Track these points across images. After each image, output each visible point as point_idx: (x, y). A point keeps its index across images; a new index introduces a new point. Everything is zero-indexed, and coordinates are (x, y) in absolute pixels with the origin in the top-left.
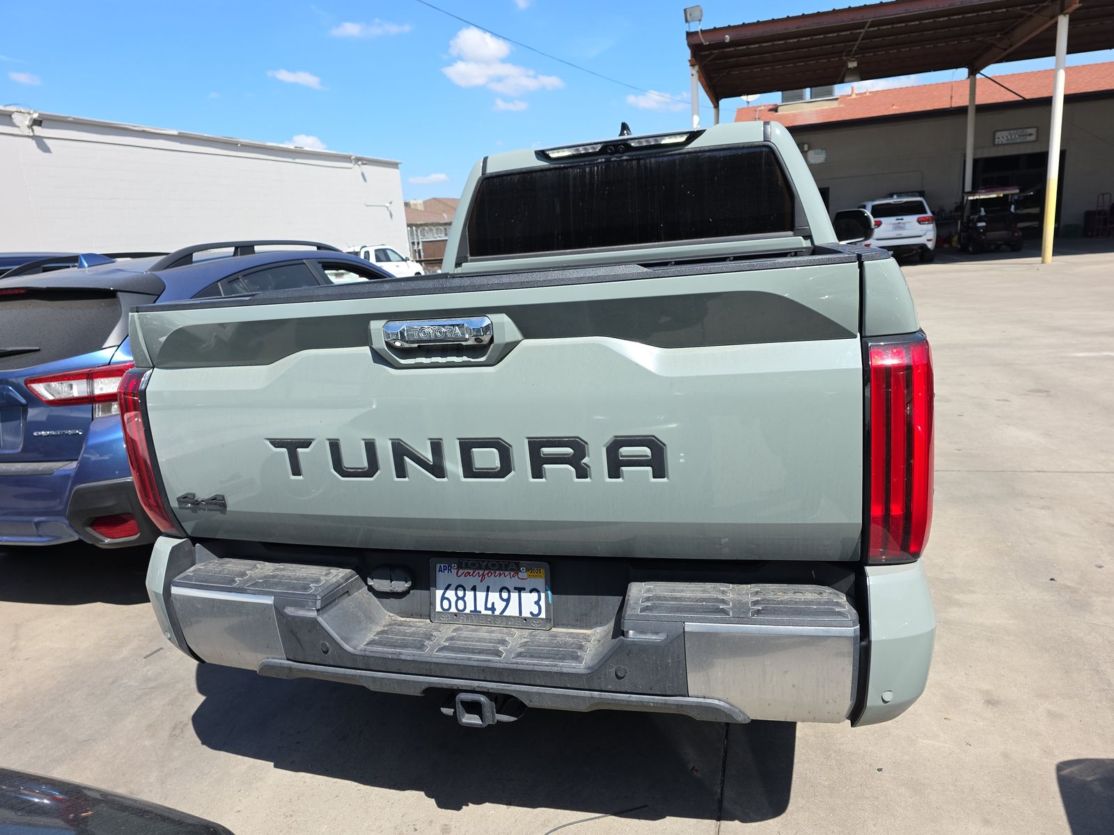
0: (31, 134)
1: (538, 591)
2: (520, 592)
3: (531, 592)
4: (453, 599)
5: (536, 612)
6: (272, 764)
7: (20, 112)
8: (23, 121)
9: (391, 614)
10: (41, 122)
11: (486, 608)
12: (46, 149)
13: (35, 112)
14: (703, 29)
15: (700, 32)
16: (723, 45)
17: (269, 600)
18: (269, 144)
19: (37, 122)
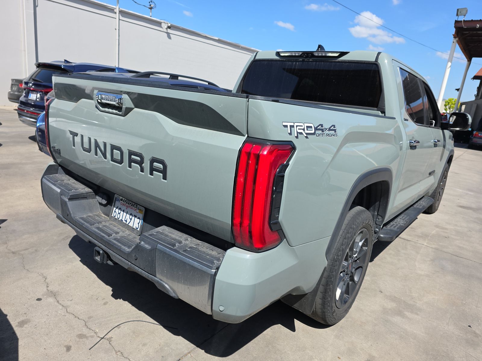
0: (166, 31)
1: (140, 219)
2: (135, 217)
3: (138, 219)
4: (117, 213)
5: (137, 227)
6: (80, 259)
7: (165, 23)
8: (164, 26)
9: (101, 212)
10: (170, 27)
11: (125, 220)
12: (169, 37)
13: (170, 23)
14: (465, 20)
15: (463, 21)
16: (475, 29)
17: (59, 191)
18: (252, 48)
19: (169, 27)
